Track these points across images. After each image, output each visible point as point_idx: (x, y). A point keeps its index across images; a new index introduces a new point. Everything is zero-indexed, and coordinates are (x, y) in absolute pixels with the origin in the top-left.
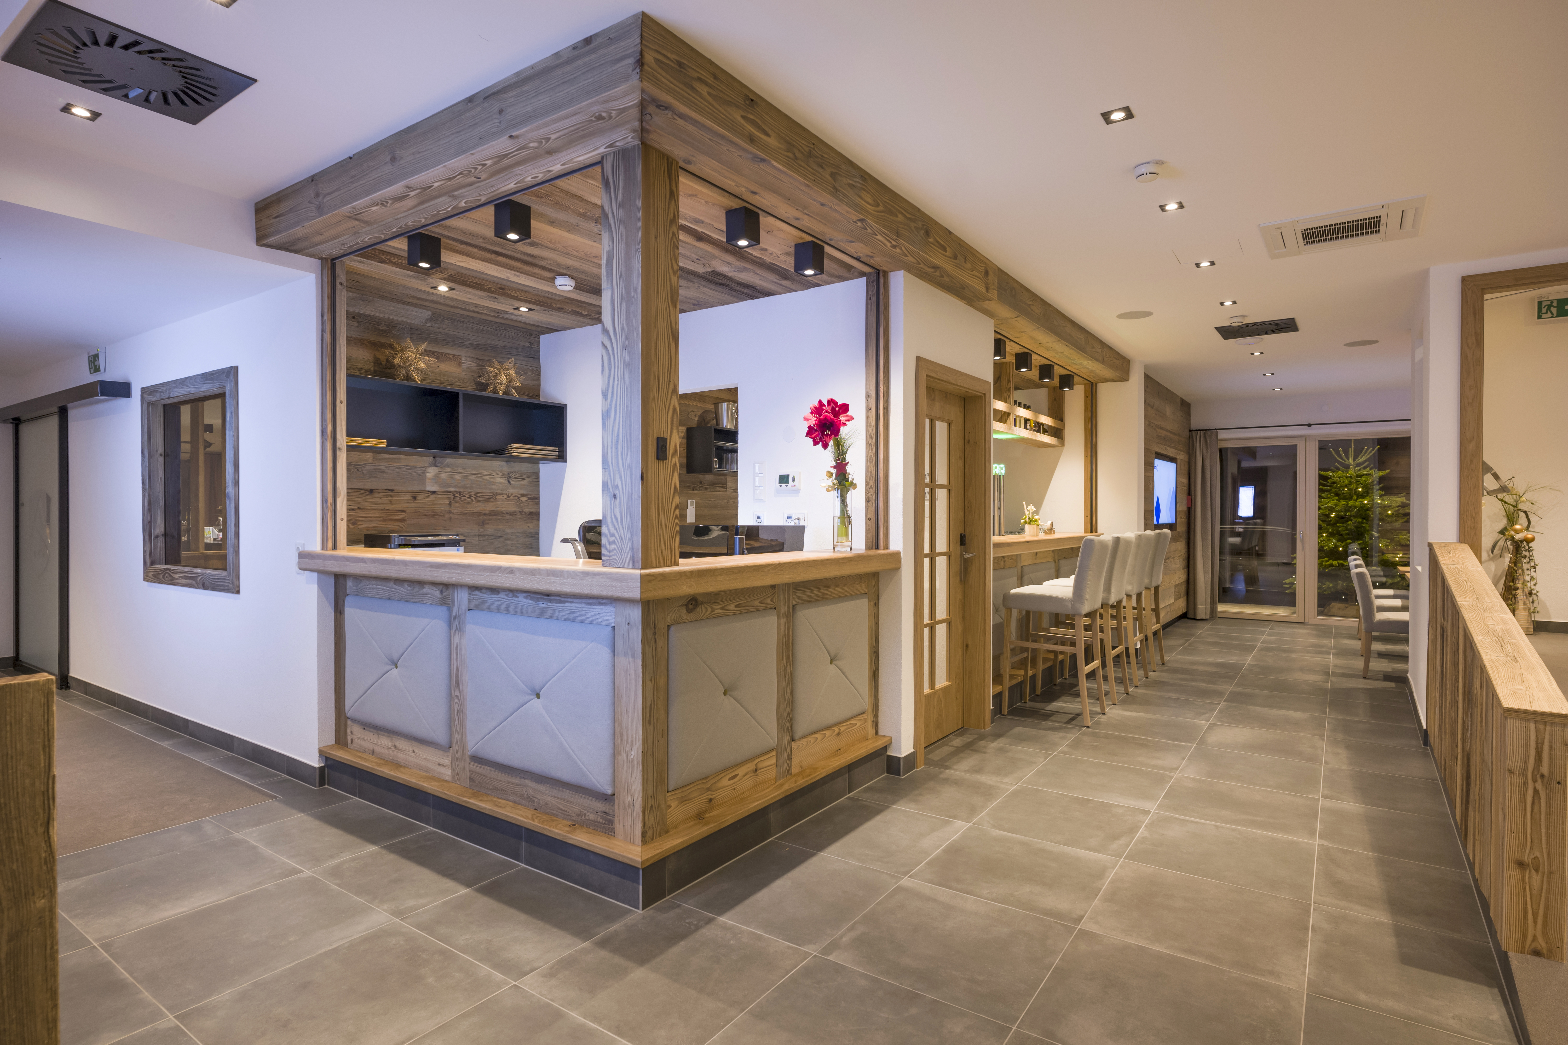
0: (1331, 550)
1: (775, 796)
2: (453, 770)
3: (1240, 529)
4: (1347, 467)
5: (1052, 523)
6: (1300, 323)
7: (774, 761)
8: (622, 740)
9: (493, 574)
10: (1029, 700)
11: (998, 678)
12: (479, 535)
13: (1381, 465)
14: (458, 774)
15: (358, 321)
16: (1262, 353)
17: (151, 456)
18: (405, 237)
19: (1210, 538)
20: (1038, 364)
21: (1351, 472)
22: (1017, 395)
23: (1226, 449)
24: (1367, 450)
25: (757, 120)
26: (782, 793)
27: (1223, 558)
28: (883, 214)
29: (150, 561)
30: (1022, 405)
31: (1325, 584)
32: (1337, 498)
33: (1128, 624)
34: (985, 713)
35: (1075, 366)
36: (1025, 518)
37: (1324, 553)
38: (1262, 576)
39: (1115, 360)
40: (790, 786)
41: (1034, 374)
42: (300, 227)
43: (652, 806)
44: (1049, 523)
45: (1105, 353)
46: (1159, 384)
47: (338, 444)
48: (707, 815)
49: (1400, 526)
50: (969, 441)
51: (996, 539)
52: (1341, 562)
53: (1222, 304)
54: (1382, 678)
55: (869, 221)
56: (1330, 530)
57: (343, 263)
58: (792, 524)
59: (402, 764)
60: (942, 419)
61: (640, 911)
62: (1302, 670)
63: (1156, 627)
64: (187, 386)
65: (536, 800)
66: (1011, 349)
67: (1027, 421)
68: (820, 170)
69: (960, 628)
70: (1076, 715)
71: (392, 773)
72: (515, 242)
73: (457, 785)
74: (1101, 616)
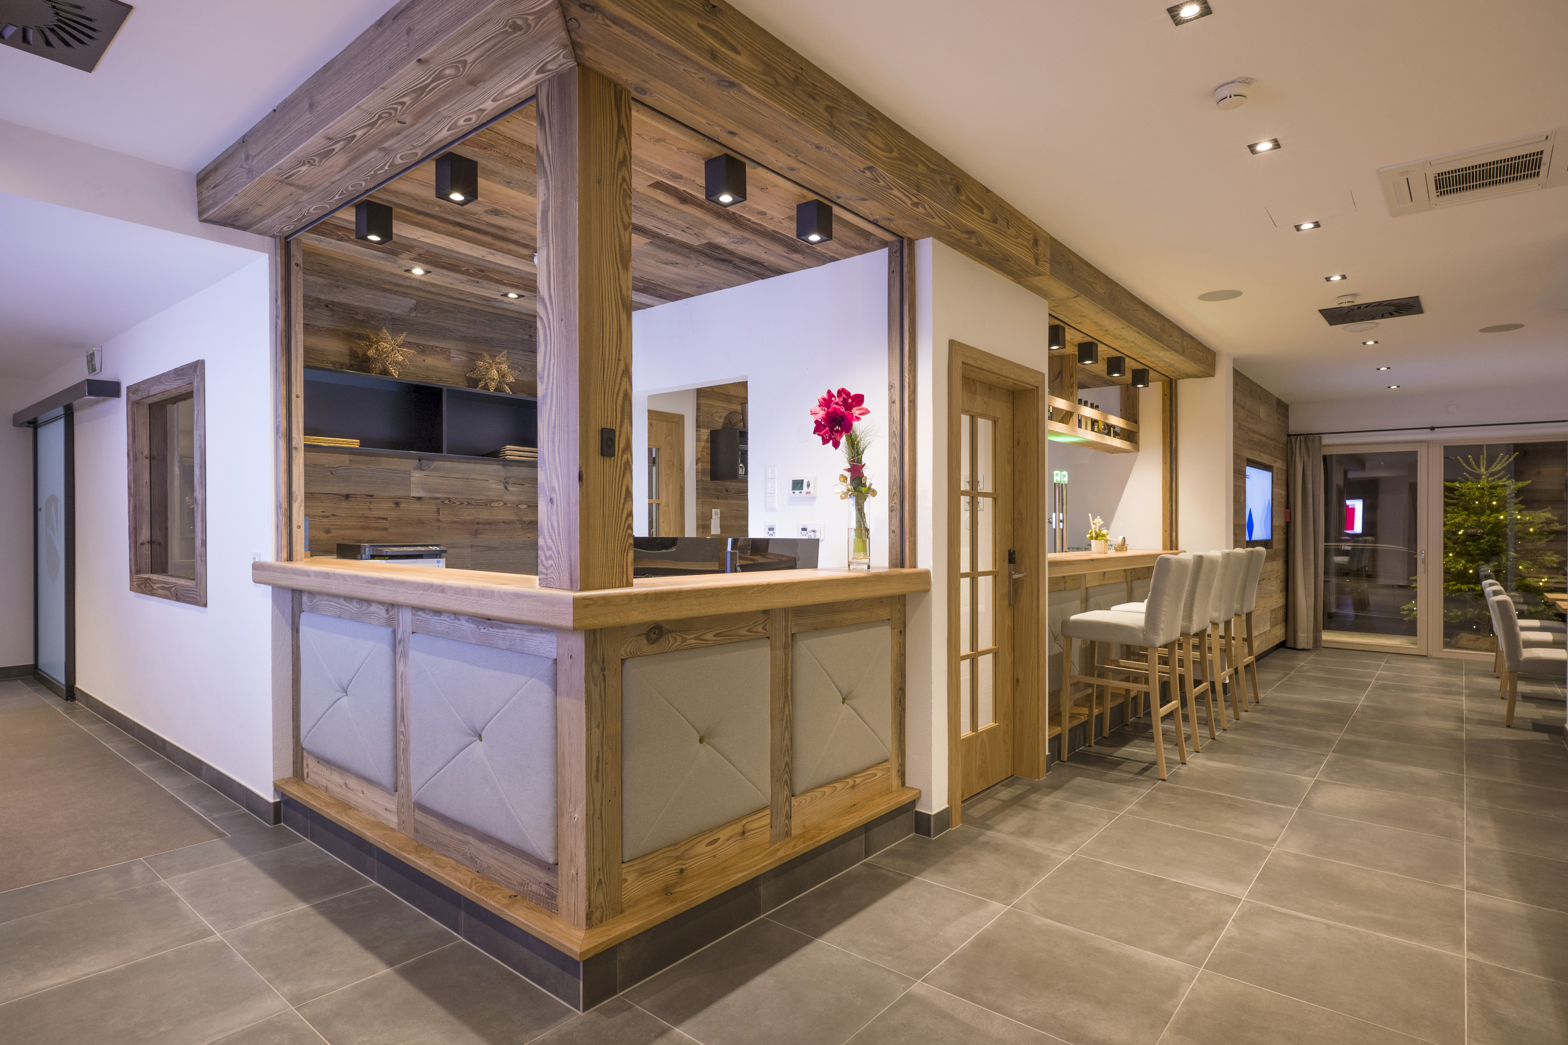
0: (1459, 572)
1: (766, 866)
2: (399, 817)
3: (1347, 547)
4: (1478, 477)
5: (1124, 538)
6: (1425, 303)
7: (767, 820)
8: (565, 798)
9: (426, 593)
10: (1095, 743)
11: (1055, 718)
12: (472, 546)
13: (1518, 475)
14: (403, 822)
15: (332, 310)
16: (1376, 342)
17: (136, 458)
18: (352, 206)
19: (1312, 557)
20: (1106, 357)
21: (1483, 483)
22: (1082, 394)
23: (1331, 456)
24: (1503, 457)
25: (721, 32)
26: (776, 861)
27: (1328, 579)
28: (898, 162)
29: (136, 569)
30: (1089, 405)
31: (1452, 612)
32: (1466, 512)
33: (1214, 656)
34: (1039, 761)
35: (1149, 359)
36: (1091, 532)
37: (1450, 576)
38: (1373, 599)
39: (1197, 352)
40: (787, 851)
41: (1100, 368)
42: (234, 195)
43: (600, 881)
44: (1120, 538)
45: (1185, 343)
46: (1251, 382)
47: (294, 443)
48: (676, 890)
49: (1544, 545)
50: (1019, 442)
51: (1051, 556)
52: (1471, 586)
53: (1328, 279)
54: (1531, 728)
55: (880, 170)
56: (1458, 549)
57: (298, 241)
58: (806, 537)
59: (353, 806)
60: (985, 416)
61: (580, 1013)
62: (1429, 714)
63: (1249, 659)
64: (163, 383)
65: (479, 861)
66: (1072, 337)
67: (1094, 422)
68: (811, 101)
69: (1009, 660)
70: (1150, 764)
71: (338, 816)
72: (461, 204)
73: (402, 835)
74: (1181, 646)
